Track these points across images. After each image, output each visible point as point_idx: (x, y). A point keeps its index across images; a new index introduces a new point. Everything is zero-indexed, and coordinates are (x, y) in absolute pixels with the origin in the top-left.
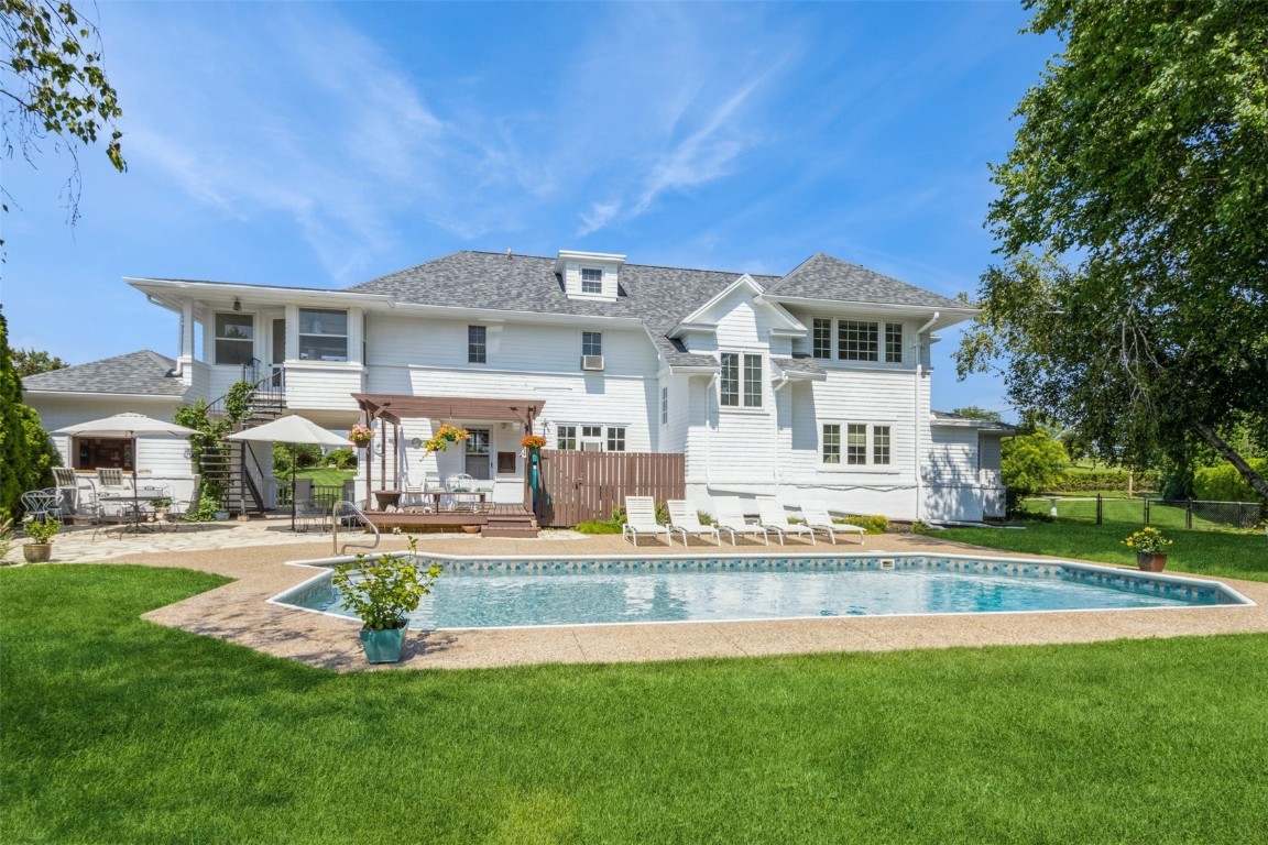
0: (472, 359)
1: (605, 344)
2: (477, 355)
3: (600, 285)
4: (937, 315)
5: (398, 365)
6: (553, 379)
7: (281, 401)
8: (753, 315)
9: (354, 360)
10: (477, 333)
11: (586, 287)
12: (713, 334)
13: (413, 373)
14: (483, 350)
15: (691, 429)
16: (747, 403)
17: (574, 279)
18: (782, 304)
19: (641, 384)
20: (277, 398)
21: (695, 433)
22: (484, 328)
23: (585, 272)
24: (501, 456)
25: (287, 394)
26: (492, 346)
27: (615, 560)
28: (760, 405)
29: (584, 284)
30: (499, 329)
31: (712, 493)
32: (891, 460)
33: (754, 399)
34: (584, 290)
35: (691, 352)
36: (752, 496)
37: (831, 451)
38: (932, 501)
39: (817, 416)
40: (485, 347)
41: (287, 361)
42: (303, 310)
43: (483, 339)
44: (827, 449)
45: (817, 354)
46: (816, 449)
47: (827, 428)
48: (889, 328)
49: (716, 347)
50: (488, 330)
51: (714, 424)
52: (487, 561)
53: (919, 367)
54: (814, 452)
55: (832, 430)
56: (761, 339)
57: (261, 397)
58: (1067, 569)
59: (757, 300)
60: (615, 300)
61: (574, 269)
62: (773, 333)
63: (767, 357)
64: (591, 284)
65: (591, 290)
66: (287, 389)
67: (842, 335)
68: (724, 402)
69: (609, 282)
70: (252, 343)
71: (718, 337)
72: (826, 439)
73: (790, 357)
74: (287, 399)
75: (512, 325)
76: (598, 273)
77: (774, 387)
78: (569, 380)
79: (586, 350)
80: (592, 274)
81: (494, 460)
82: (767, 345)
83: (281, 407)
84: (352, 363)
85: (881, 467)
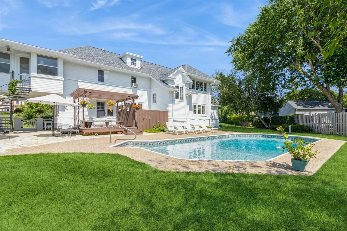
0: (99, 80)
1: (137, 80)
2: (101, 79)
3: (136, 63)
4: (215, 82)
5: (74, 80)
6: (124, 89)
7: (29, 88)
8: (181, 77)
9: (61, 76)
10: (101, 72)
11: (133, 64)
12: (174, 81)
13: (79, 83)
14: (103, 78)
15: (169, 105)
16: (181, 99)
17: (129, 61)
18: (188, 76)
19: (146, 92)
20: (28, 87)
21: (170, 106)
22: (103, 71)
23: (132, 59)
24: (109, 111)
25: (32, 86)
26: (106, 77)
27: (186, 139)
28: (183, 99)
29: (132, 63)
30: (108, 72)
31: (174, 121)
32: (205, 113)
33: (182, 98)
34: (132, 64)
35: (170, 85)
36: (183, 122)
37: (195, 111)
38: (212, 123)
39: (193, 103)
40: (103, 77)
41: (31, 73)
42: (39, 56)
43: (103, 75)
44: (194, 111)
45: (192, 88)
46: (192, 110)
47: (194, 105)
48: (205, 83)
49: (174, 84)
50: (104, 72)
51: (174, 104)
52: (159, 141)
53: (210, 93)
54: (192, 111)
55: (195, 106)
56: (183, 83)
57: (19, 86)
58: (263, 135)
59: (183, 74)
60: (140, 69)
61: (129, 58)
62: (186, 82)
63: (184, 88)
64: (134, 63)
65: (133, 65)
66: (32, 84)
67: (197, 84)
68: (176, 98)
69: (138, 63)
70: (10, 64)
71: (175, 82)
72: (194, 108)
73: (188, 88)
74: (32, 88)
75: (111, 71)
76: (135, 60)
77: (186, 95)
78: (128, 89)
79: (132, 81)
80: (134, 60)
81: (106, 112)
82: (184, 85)
83: (29, 91)
84: (60, 77)
85: (203, 115)
